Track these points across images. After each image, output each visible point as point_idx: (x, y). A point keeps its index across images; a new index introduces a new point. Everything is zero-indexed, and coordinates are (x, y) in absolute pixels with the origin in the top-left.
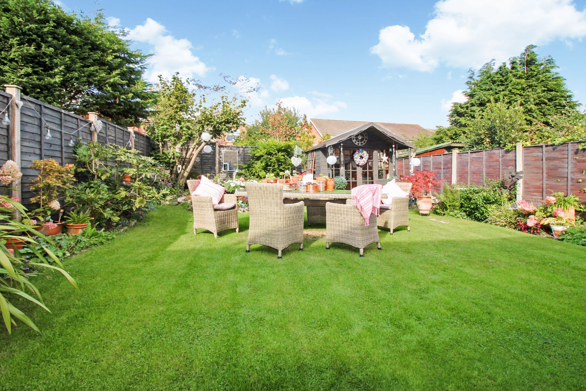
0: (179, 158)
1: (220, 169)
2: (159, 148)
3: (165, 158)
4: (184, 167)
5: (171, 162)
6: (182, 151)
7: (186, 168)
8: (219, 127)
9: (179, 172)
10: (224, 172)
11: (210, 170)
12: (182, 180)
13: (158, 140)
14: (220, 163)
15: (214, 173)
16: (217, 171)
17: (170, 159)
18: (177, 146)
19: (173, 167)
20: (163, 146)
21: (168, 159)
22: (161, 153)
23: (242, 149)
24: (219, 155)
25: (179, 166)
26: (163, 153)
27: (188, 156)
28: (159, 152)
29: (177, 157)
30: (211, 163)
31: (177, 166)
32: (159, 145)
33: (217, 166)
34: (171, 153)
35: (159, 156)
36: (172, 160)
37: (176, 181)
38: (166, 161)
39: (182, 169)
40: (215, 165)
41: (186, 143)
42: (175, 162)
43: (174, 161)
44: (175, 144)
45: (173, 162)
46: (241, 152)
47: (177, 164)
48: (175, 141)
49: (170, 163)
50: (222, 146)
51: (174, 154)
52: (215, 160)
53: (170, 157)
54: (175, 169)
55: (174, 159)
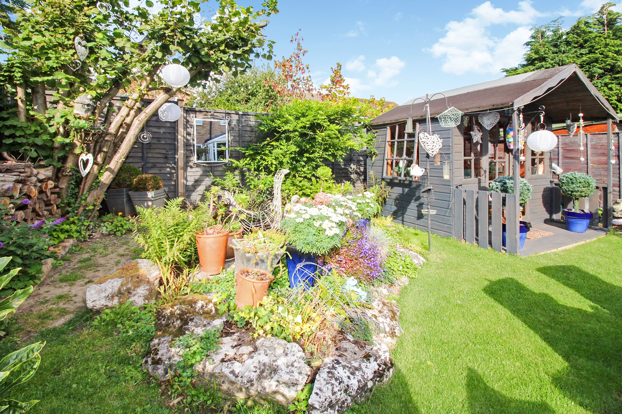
0: (87, 134)
1: (187, 158)
2: (16, 105)
3: (36, 134)
4: (100, 159)
5: (56, 145)
6: (93, 113)
7: (107, 159)
8: (208, 55)
9: (84, 173)
10: (198, 165)
11: (162, 161)
12: (94, 193)
13: (10, 79)
14: (187, 145)
15: (173, 168)
16: (181, 164)
17: (55, 134)
18: (78, 99)
19: (64, 159)
20: (29, 99)
21: (45, 137)
22: (23, 118)
23: (235, 117)
24: (186, 128)
25: (84, 157)
26: (31, 119)
27: (112, 129)
28: (16, 115)
29: (78, 130)
30: (167, 147)
31: (78, 156)
32: (14, 94)
33: (181, 152)
34: (58, 120)
35: (14, 127)
36: (59, 139)
37: (75, 196)
38: (39, 141)
39: (95, 163)
40: (175, 150)
41: (105, 95)
42: (72, 146)
43: (67, 141)
44: (71, 94)
45: (64, 146)
46: (234, 123)
47: (77, 151)
48: (71, 84)
49: (52, 149)
50: (194, 111)
51: (67, 122)
52: (175, 139)
53: (52, 130)
54: (69, 164)
55: (67, 134)
